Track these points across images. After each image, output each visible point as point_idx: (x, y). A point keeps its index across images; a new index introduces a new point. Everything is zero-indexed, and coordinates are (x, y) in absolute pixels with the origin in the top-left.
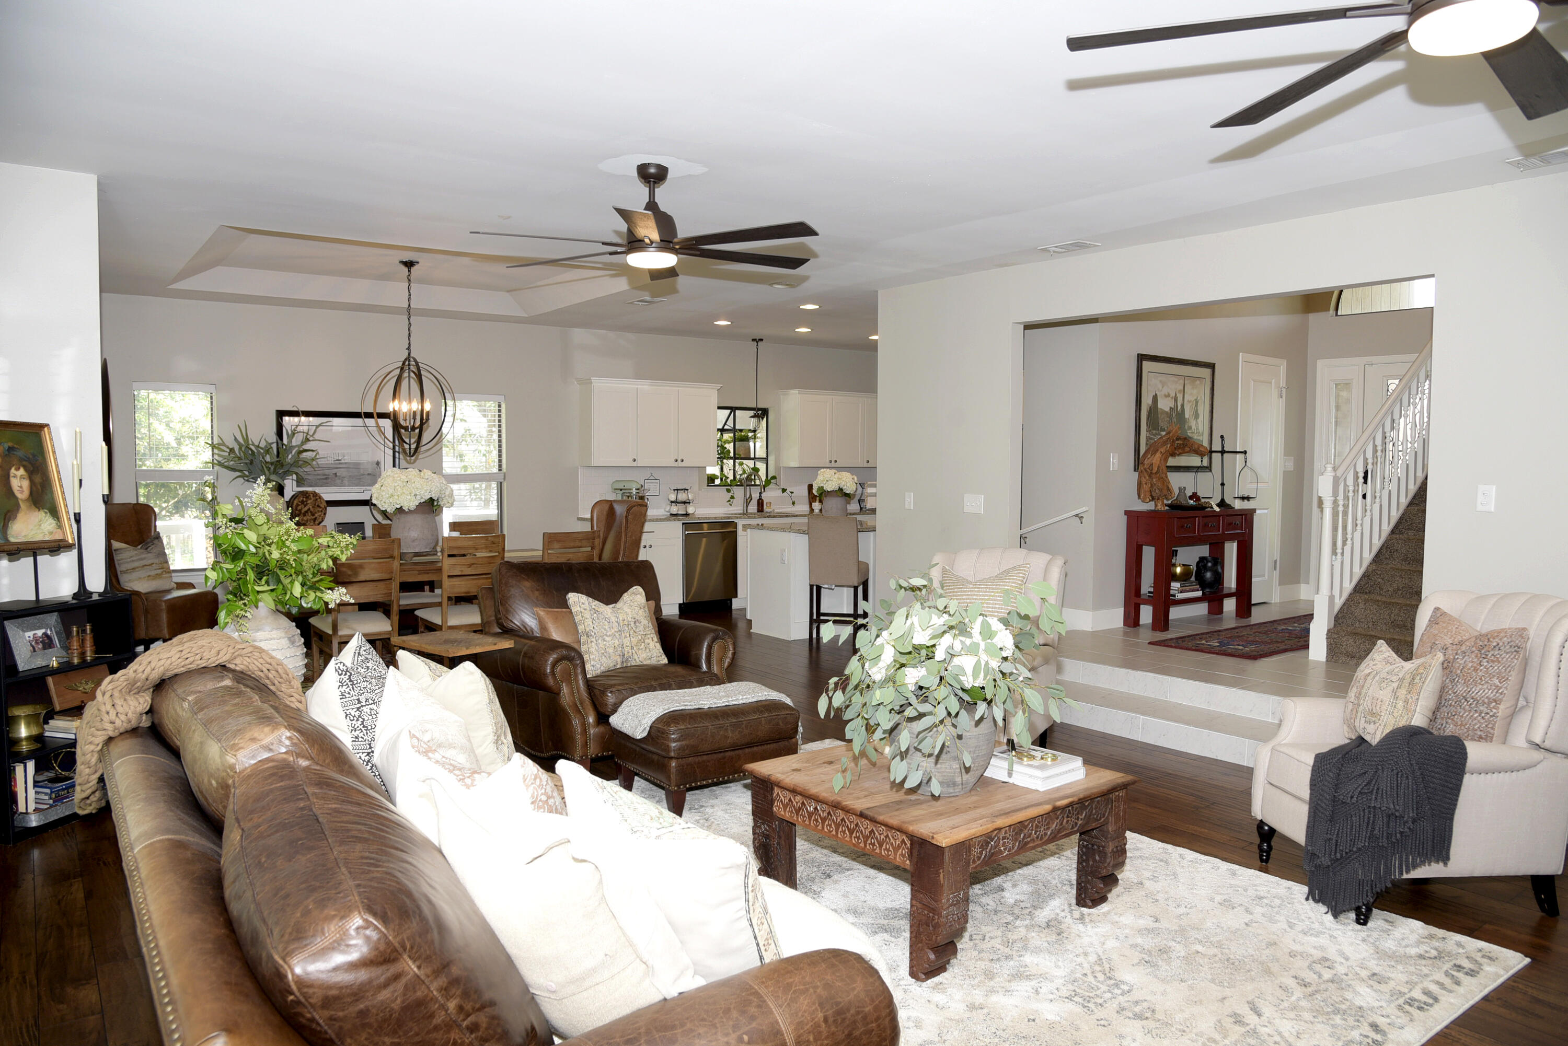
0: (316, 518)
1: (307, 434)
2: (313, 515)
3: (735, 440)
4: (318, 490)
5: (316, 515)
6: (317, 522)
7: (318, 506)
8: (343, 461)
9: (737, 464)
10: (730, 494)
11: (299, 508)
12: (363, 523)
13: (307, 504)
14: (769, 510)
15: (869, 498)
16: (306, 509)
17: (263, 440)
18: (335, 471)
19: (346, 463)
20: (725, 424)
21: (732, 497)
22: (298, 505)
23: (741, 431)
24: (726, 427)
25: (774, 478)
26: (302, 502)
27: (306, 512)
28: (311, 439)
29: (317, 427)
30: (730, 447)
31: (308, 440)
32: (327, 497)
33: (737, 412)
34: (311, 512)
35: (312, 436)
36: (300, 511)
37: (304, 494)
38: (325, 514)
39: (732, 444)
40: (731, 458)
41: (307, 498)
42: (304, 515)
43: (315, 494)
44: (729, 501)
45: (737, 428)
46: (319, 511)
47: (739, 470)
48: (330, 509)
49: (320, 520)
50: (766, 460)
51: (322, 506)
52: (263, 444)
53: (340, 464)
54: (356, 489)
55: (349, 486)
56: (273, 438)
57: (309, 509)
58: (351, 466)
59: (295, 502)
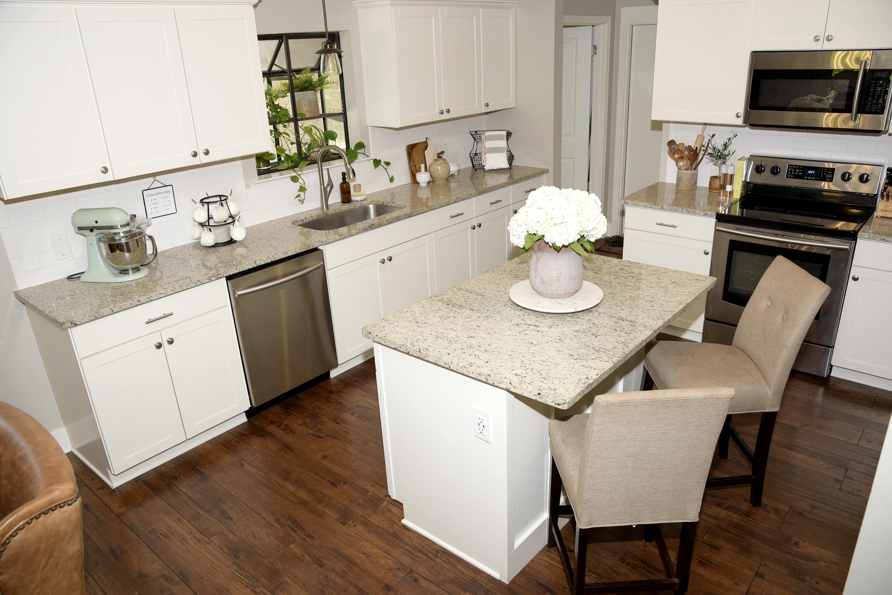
3: (292, 89)
9: (301, 131)
10: (297, 186)
14: (359, 198)
15: (488, 155)
20: (273, 63)
21: (302, 189)
23: (299, 71)
24: (275, 68)
25: (360, 146)
30: (285, 103)
33: (290, 41)
39: (288, 98)
40: (290, 121)
44: (299, 196)
45: (294, 67)
47: (306, 138)
50: (344, 116)
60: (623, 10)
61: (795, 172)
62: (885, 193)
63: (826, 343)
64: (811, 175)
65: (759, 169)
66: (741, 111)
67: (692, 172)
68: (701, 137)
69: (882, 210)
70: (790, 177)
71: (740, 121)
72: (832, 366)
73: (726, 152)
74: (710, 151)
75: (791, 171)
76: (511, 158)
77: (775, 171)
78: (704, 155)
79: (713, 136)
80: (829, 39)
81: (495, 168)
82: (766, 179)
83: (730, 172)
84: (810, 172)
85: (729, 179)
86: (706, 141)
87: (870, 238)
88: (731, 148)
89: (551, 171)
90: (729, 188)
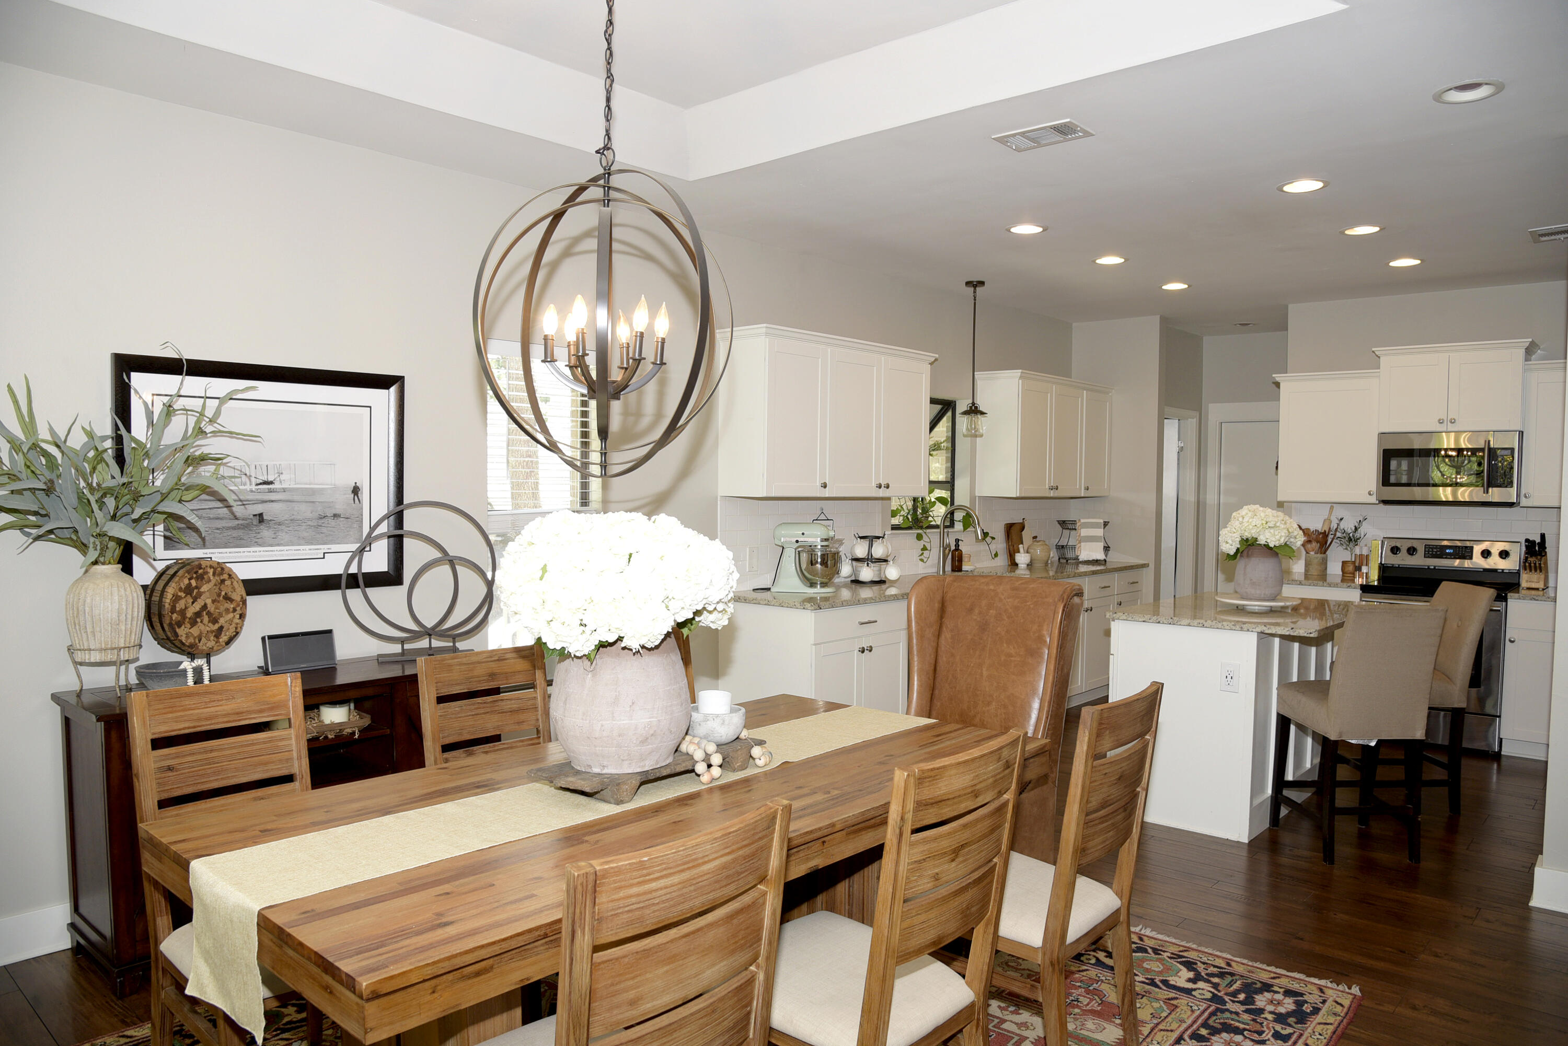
0: (221, 628)
1: (202, 414)
2: (214, 621)
4: (218, 555)
5: (222, 621)
6: (224, 638)
7: (227, 598)
8: (276, 486)
10: (921, 544)
11: (180, 605)
12: (330, 632)
13: (200, 595)
14: (969, 568)
15: (1082, 545)
16: (197, 607)
17: (77, 430)
18: (258, 509)
19: (284, 490)
21: (924, 549)
22: (176, 598)
26: (188, 590)
27: (198, 614)
28: (209, 429)
29: (222, 400)
31: (200, 432)
32: (245, 572)
34: (209, 614)
35: (212, 421)
36: (183, 612)
37: (195, 569)
38: (242, 616)
41: (200, 578)
42: (193, 623)
43: (220, 569)
44: (922, 555)
46: (227, 610)
48: (252, 601)
49: (231, 632)
50: (950, 484)
51: (236, 597)
52: (77, 441)
53: (270, 491)
54: (306, 550)
55: (292, 543)
56: (104, 424)
57: (205, 607)
58: (296, 498)
59: (171, 591)
60: (1211, 406)
61: (1433, 551)
62: (1527, 564)
63: (1492, 712)
64: (1449, 554)
65: (1395, 550)
66: (1373, 488)
67: (1323, 555)
68: (1328, 520)
69: (1527, 581)
70: (1429, 557)
71: (1373, 499)
72: (1501, 739)
73: (1357, 535)
74: (1339, 535)
75: (1429, 551)
76: (1107, 549)
77: (1412, 551)
78: (1333, 539)
79: (1341, 519)
80: (1453, 422)
81: (1091, 559)
82: (1403, 560)
83: (1365, 552)
84: (1447, 551)
85: (1364, 560)
86: (1334, 526)
87: (1520, 599)
88: (1362, 531)
89: (1152, 566)
90: (1364, 569)
